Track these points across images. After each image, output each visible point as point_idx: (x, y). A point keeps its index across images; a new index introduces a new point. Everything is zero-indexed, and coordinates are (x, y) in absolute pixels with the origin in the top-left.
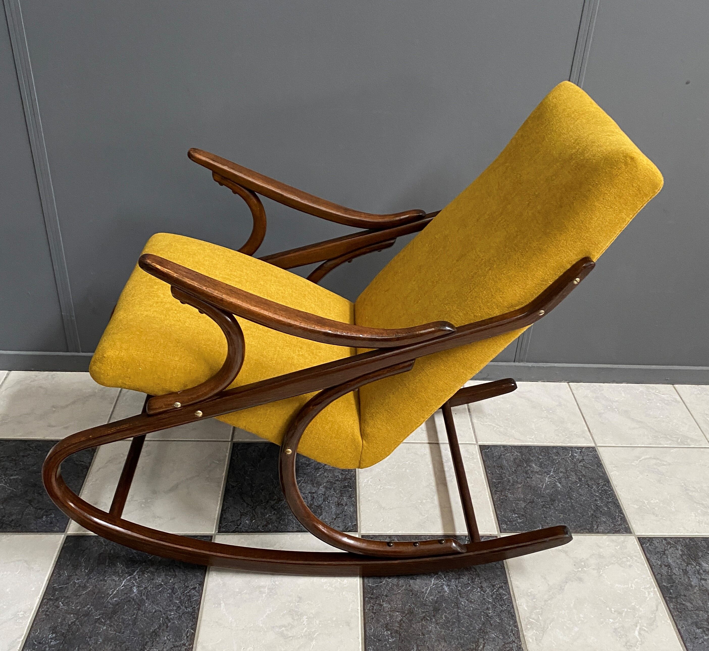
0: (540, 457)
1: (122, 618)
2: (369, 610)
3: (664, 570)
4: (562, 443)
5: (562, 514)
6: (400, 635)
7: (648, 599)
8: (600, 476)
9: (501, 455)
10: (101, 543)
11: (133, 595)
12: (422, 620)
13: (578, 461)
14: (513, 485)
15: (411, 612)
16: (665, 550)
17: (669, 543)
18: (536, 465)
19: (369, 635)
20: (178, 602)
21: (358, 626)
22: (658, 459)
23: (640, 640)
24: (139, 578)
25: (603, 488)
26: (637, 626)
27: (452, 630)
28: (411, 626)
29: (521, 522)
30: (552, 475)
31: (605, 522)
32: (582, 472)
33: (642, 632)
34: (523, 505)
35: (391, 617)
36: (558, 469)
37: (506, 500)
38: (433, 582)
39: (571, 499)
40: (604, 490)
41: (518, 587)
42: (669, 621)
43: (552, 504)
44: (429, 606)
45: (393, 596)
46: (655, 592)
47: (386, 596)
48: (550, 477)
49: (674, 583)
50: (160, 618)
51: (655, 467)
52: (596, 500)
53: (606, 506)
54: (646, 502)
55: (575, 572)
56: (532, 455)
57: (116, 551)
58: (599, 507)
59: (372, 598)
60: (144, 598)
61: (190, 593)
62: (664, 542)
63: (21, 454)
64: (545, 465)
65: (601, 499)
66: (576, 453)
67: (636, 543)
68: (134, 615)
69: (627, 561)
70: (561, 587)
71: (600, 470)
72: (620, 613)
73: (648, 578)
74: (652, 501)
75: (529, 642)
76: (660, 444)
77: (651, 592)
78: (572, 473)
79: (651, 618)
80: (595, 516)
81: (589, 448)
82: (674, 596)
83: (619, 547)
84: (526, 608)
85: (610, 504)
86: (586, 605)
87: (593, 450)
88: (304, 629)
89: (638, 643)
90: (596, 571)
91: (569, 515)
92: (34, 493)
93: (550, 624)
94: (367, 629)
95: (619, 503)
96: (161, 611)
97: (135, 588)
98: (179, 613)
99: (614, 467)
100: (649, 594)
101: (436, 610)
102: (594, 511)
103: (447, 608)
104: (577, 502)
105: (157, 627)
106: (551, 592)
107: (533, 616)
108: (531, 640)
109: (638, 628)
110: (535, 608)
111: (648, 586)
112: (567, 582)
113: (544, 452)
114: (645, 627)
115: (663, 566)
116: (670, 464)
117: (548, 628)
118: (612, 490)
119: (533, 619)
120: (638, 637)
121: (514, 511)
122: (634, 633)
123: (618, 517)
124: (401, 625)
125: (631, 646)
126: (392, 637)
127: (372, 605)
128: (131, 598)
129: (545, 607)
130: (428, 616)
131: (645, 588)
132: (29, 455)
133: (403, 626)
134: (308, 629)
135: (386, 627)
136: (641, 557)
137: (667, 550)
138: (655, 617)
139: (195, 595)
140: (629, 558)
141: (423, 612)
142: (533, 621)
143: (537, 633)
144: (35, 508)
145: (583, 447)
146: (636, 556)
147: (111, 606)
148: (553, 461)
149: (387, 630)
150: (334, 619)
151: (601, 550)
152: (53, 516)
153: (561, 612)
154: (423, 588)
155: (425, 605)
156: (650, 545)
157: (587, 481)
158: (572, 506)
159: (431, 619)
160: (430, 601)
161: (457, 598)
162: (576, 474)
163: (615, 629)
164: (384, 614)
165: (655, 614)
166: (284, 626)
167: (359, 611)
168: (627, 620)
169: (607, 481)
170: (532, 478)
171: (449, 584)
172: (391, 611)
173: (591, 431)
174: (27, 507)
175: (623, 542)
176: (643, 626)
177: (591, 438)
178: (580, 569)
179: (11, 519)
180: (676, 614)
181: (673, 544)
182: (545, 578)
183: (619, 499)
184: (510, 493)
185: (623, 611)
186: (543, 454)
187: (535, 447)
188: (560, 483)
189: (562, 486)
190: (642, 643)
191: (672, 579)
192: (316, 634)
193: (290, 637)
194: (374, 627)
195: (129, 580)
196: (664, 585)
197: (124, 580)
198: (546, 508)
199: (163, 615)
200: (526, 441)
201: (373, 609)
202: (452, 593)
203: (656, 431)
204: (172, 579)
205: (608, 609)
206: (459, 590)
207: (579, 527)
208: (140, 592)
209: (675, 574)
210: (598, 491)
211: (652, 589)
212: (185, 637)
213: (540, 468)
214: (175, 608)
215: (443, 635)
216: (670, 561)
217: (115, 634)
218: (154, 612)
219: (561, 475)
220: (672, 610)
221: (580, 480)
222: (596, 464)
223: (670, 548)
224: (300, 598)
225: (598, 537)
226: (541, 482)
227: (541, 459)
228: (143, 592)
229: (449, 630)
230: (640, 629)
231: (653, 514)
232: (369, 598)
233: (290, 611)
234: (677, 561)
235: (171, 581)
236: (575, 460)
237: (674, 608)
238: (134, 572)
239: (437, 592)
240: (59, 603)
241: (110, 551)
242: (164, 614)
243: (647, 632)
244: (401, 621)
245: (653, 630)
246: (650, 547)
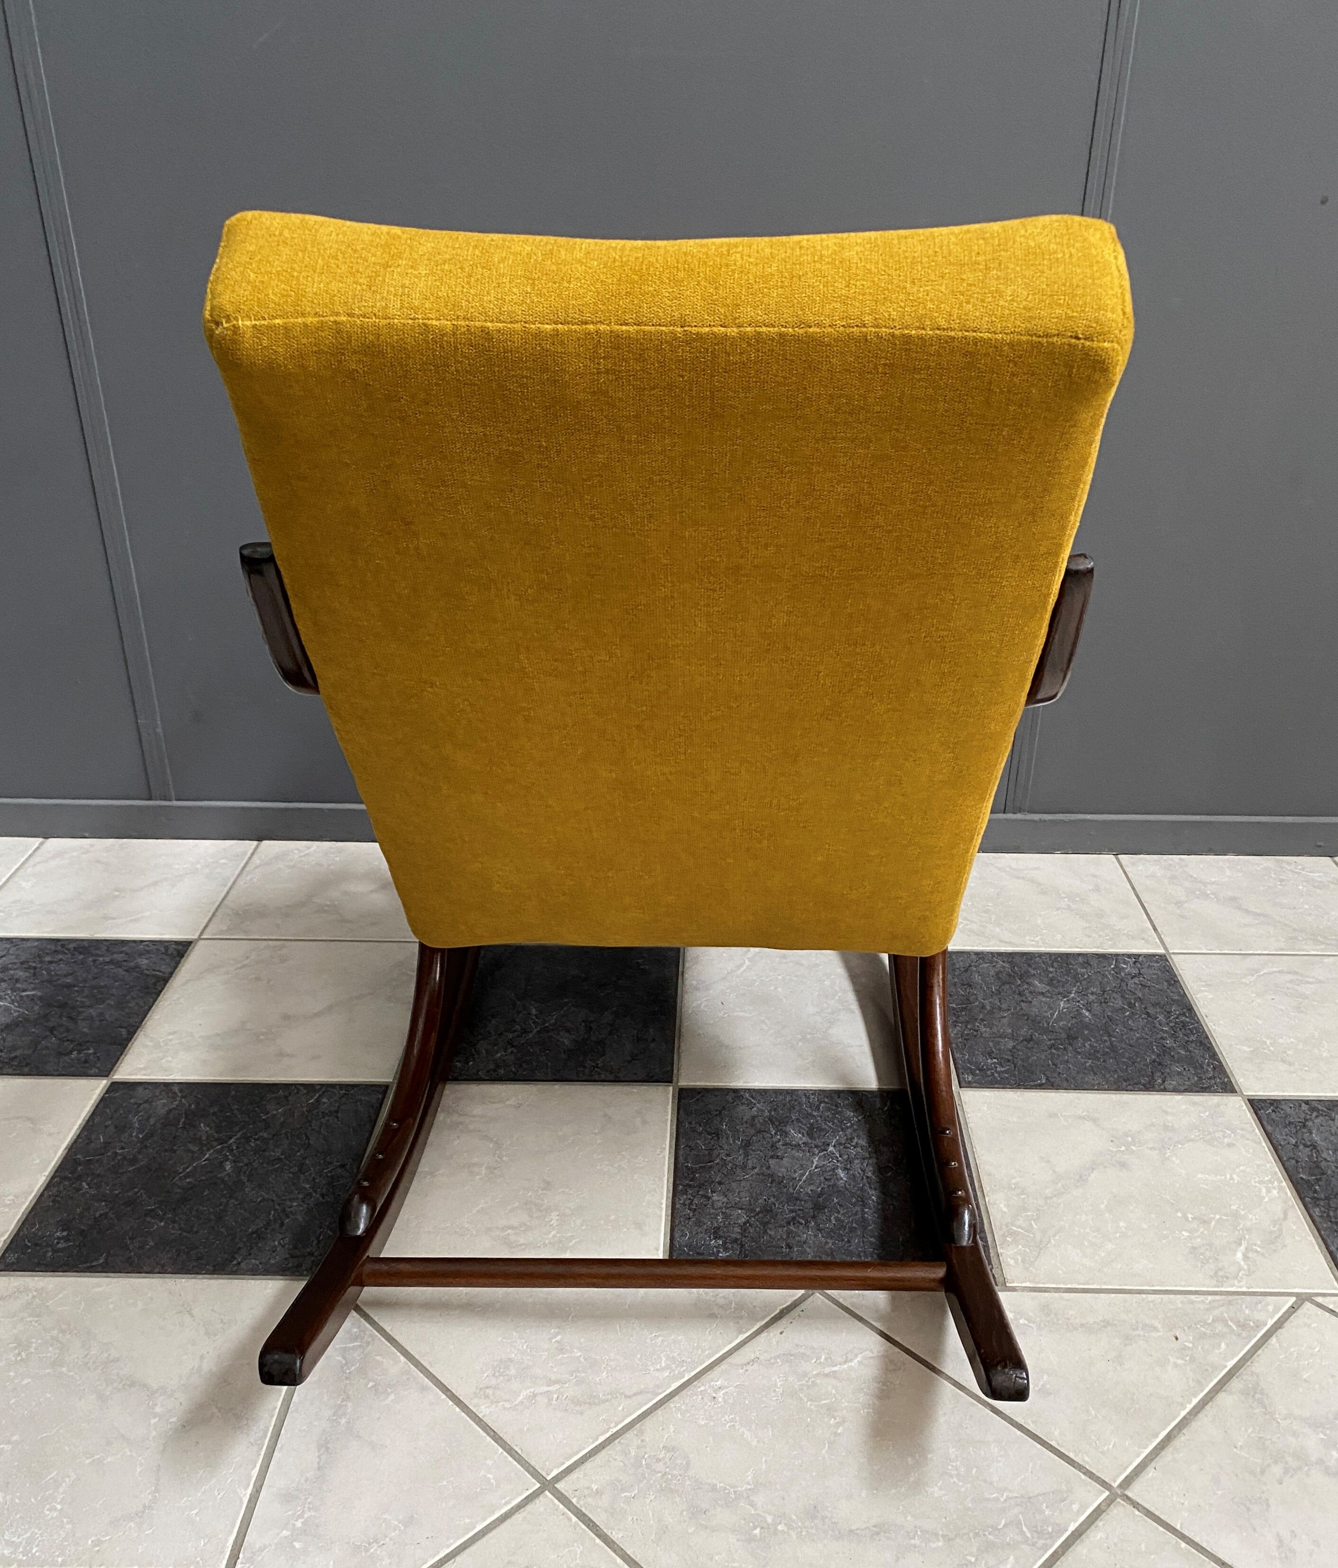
0: (1051, 969)
1: (197, 1210)
2: (684, 1204)
3: (1304, 1153)
4: (1098, 947)
5: (1089, 1059)
6: (742, 1246)
7: (1267, 1199)
8: (1172, 1000)
9: (970, 966)
10: (175, 1093)
11: (223, 1175)
12: (788, 1223)
13: (1129, 977)
14: (991, 1012)
15: (768, 1210)
16: (1306, 1120)
17: (1313, 1109)
18: (1041, 982)
19: (680, 1246)
20: (307, 1186)
21: (659, 1229)
22: (1296, 973)
23: (1246, 1267)
24: (237, 1148)
25: (1177, 1018)
26: (1240, 1245)
27: (849, 1241)
28: (765, 1232)
29: (1003, 1072)
30: (1073, 998)
31: (1179, 1073)
32: (1135, 994)
33: (1250, 1255)
34: (1011, 1044)
35: (726, 1216)
36: (1087, 989)
37: (975, 1036)
38: (815, 1163)
39: (1110, 1036)
40: (1182, 1022)
41: (990, 1175)
42: (1311, 1238)
43: (1070, 1045)
44: (805, 1201)
45: (733, 1184)
46: (1281, 1189)
47: (720, 1183)
48: (1068, 1000)
49: (1323, 1174)
50: (270, 1212)
51: (1288, 985)
52: (1162, 1038)
53: (1184, 1048)
54: (1268, 1042)
55: (1112, 1152)
56: (1033, 966)
57: (202, 1105)
58: (1169, 1048)
59: (690, 1186)
60: (244, 1178)
61: (333, 1173)
62: (1304, 1107)
63: (48, 959)
64: (1059, 982)
65: (1174, 1036)
66: (1125, 963)
67: (1245, 1107)
68: (221, 1205)
69: (1224, 1137)
70: (1081, 1177)
71: (1174, 990)
72: (1205, 1222)
73: (1268, 1166)
74: (1281, 1041)
75: (1009, 1265)
76: (1303, 950)
77: (1274, 1188)
78: (1114, 995)
79: (1271, 1232)
80: (1160, 1064)
81: (1154, 955)
82: (1323, 1196)
83: (1207, 1113)
84: (1005, 1209)
85: (1193, 1045)
86: (1132, 1208)
87: (1163, 958)
88: (550, 1232)
89: (1242, 1272)
90: (1157, 1152)
91: (1104, 1061)
92: (60, 1017)
93: (1054, 1236)
94: (677, 1235)
95: (1210, 1043)
96: (273, 1201)
97: (228, 1163)
98: (308, 1204)
99: (1203, 986)
100: (1269, 1191)
101: (818, 1208)
102: (1158, 1055)
103: (841, 1206)
104: (1122, 1040)
105: (261, 1225)
106: (1060, 1184)
107: (1020, 1222)
108: (1012, 1262)
109: (1243, 1248)
110: (1025, 1209)
111: (1266, 1179)
112: (1093, 1169)
113: (1058, 962)
114: (1259, 1246)
115: (1301, 1147)
116: (1320, 982)
117: (1049, 1242)
118: (1198, 1022)
119: (1019, 1227)
120: (1242, 1263)
121: (990, 1054)
122: (1235, 1255)
123: (1208, 1065)
124: (745, 1230)
125: (1227, 1278)
126: (726, 1249)
127: (690, 1196)
128: (219, 1178)
129: (1045, 1208)
130: (803, 1218)
131: (1260, 1182)
132: (61, 960)
133: (749, 1233)
134: (558, 1233)
135: (715, 1233)
136: (1254, 1131)
137: (1310, 1119)
138: (1280, 1230)
139: (342, 1177)
140: (1229, 1132)
141: (792, 1211)
142: (1020, 1230)
143: (1025, 1251)
144: (60, 1039)
145: (1139, 955)
146: (1242, 1129)
147: (178, 1190)
148: (1076, 978)
149: (715, 1238)
150: (612, 1217)
151: (1169, 1118)
152: (91, 1051)
153: (1078, 1217)
154: (795, 1172)
155: (797, 1199)
156: (1273, 1111)
157: (1145, 1008)
158: (1113, 1048)
159: (807, 1222)
160: (807, 1193)
161: (862, 1189)
162: (1123, 997)
163: (1194, 1248)
164: (712, 1211)
165: (1280, 1225)
166: (512, 1228)
167: (664, 1206)
168: (1218, 1234)
169: (1188, 1009)
170: (1031, 1002)
171: (849, 1166)
172: (727, 1208)
173: (1159, 930)
174: (46, 1037)
175: (1218, 1105)
176: (1255, 1245)
177: (1157, 940)
178: (1123, 1148)
179: (13, 1055)
180: (1325, 1225)
181: (1323, 1111)
182: (1048, 1162)
183: (1212, 1036)
184: (985, 1025)
185: (1214, 1218)
186: (1055, 965)
187: (1040, 955)
188: (1088, 1010)
189: (1094, 1015)
190: (1250, 1273)
191: (1318, 1167)
192: (574, 1241)
193: (521, 1245)
194: (691, 1233)
195: (219, 1152)
196: (1302, 1178)
197: (208, 1150)
198: (1058, 1049)
199: (277, 1207)
200: (1025, 946)
201: (691, 1204)
202: (855, 1181)
203: (1295, 930)
204: (302, 1151)
205: (1179, 1214)
206: (867, 1177)
207: (1126, 1081)
208: (238, 1171)
209: (1325, 1159)
210: (1168, 1024)
211: (1276, 1183)
212: (315, 1242)
213: (1048, 988)
214: (301, 1196)
215: (831, 1248)
216: (1316, 1137)
217: (180, 1234)
218: (261, 1201)
219: (1092, 998)
220: (1317, 1219)
221: (1131, 1006)
222: (1167, 981)
223: (1317, 1117)
224: (548, 1183)
225: (1163, 1097)
226: (1050, 1008)
227: (1051, 972)
228: (243, 1170)
229: (843, 1240)
230: (1246, 1249)
231: (1283, 1061)
232: (684, 1186)
233: (526, 1204)
234: (1332, 1138)
235: (299, 1154)
236: (1123, 974)
237: (1321, 1217)
238: (231, 1138)
239: (822, 1178)
240: (81, 1184)
241: (190, 1105)
242: (279, 1205)
243: (1263, 1255)
244: (745, 1224)
245: (1275, 1251)
246: (1273, 1115)
